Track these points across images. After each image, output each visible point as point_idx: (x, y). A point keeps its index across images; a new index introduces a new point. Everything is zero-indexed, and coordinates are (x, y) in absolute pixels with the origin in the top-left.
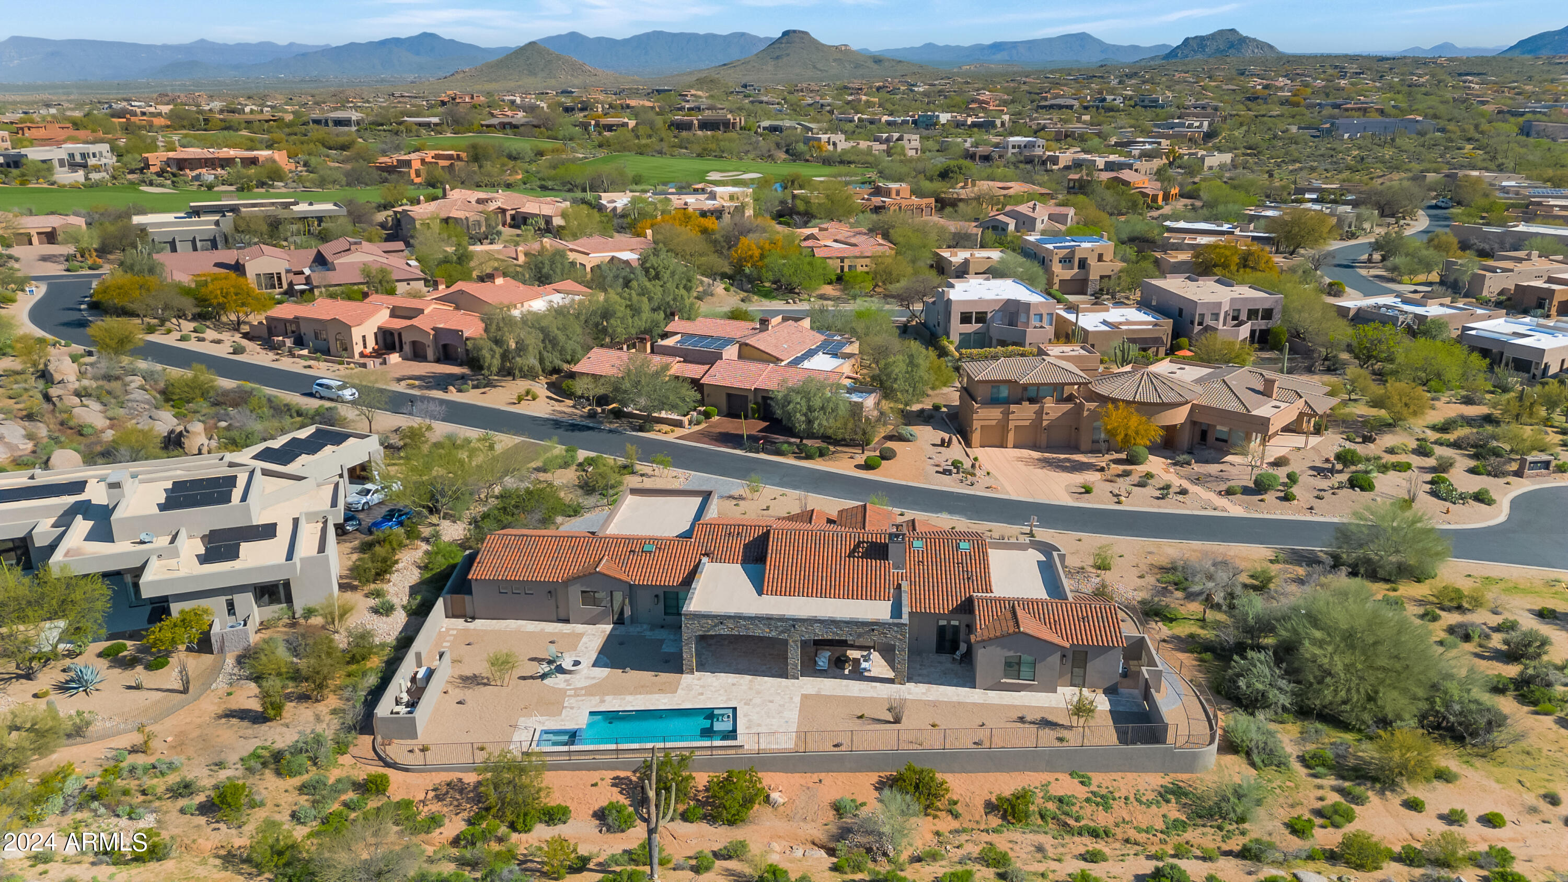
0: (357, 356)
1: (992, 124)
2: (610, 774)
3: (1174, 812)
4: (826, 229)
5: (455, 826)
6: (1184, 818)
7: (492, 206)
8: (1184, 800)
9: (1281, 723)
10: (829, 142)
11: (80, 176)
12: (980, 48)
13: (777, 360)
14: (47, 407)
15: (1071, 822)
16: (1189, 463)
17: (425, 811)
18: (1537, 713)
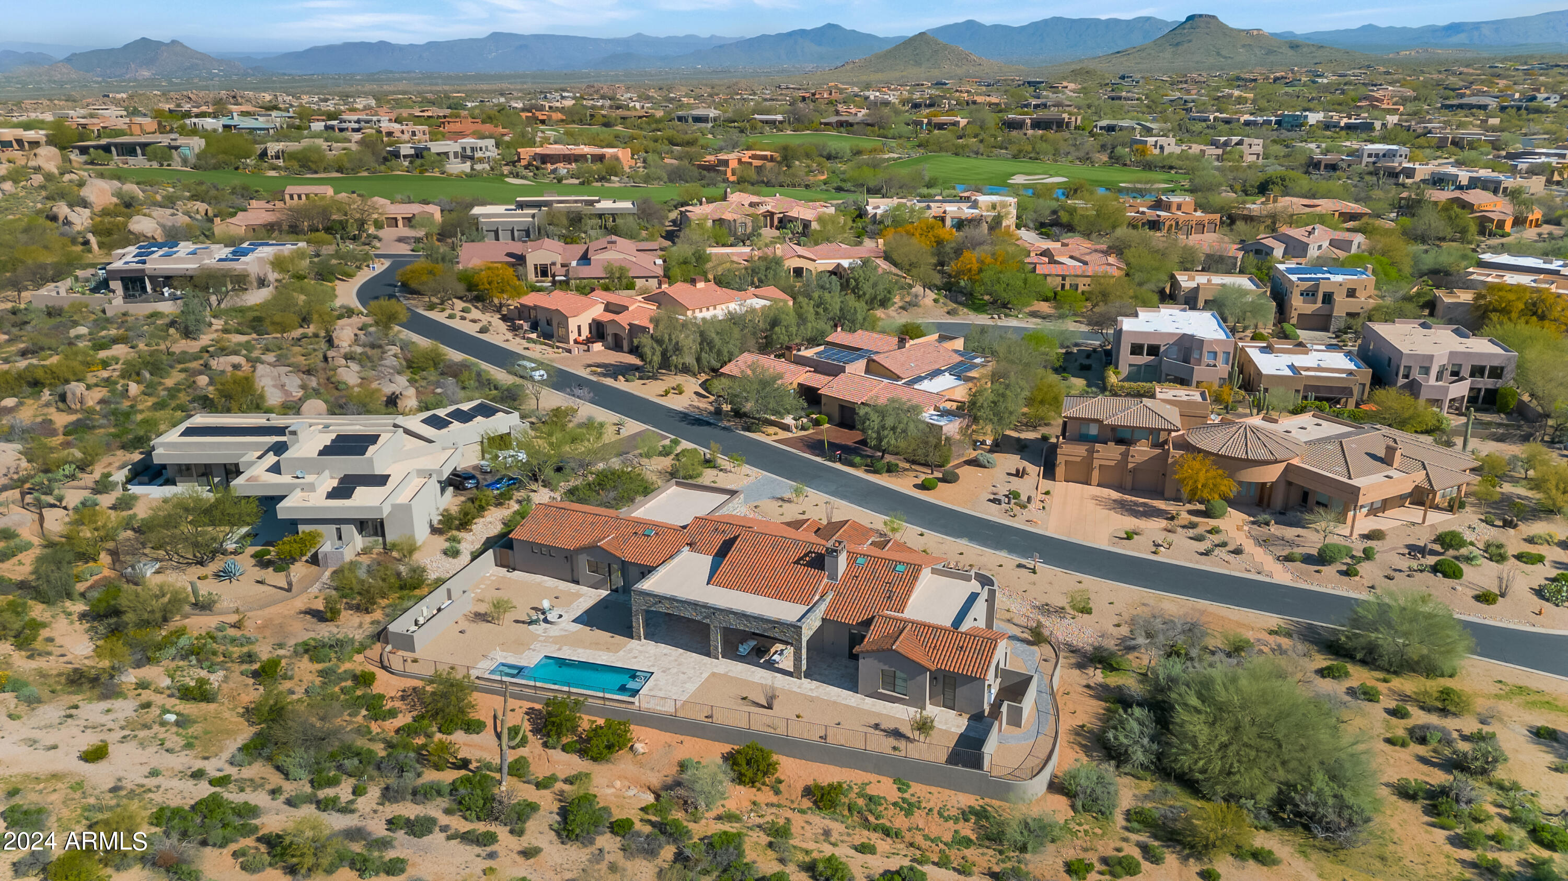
0: (572, 342)
1: (1369, 127)
2: (528, 705)
3: (967, 830)
4: (1067, 245)
5: (404, 719)
6: (973, 837)
7: (762, 209)
8: (983, 822)
9: (1138, 778)
10: (1155, 146)
11: (467, 167)
12: (1433, 30)
13: (899, 378)
14: (322, 365)
15: (872, 819)
16: (1267, 524)
17: (389, 705)
18: (1433, 825)
